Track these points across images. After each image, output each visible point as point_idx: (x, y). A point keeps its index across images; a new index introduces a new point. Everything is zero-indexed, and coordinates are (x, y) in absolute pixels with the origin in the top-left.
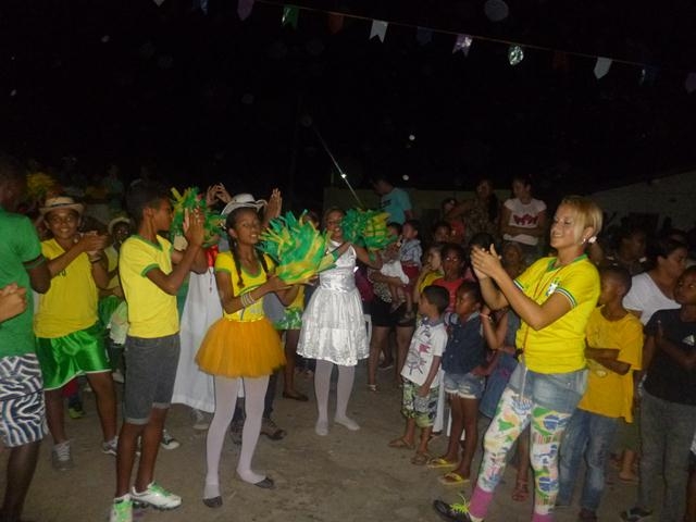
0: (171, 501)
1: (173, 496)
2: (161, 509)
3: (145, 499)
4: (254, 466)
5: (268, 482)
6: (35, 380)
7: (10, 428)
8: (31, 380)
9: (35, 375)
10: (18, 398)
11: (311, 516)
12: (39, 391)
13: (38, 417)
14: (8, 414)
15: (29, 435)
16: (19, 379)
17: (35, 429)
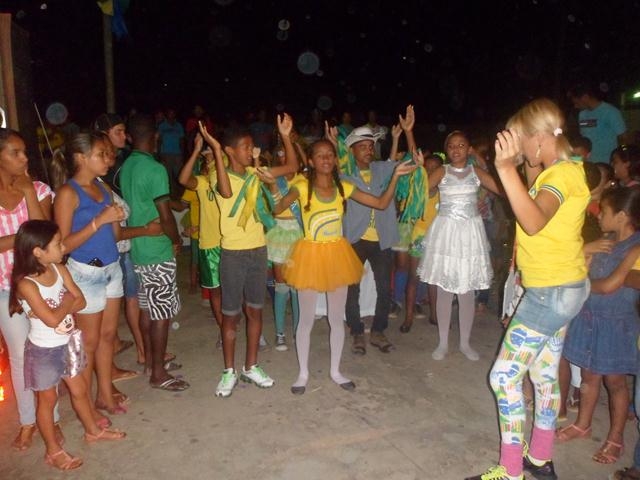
0: (267, 382)
1: (269, 378)
2: (259, 386)
3: (249, 376)
4: (342, 370)
5: (351, 386)
6: (168, 276)
7: (152, 307)
8: (164, 276)
9: (169, 273)
10: (156, 288)
11: (363, 419)
12: (169, 284)
13: (169, 303)
14: (151, 298)
15: (163, 314)
16: (157, 274)
17: (168, 311)
